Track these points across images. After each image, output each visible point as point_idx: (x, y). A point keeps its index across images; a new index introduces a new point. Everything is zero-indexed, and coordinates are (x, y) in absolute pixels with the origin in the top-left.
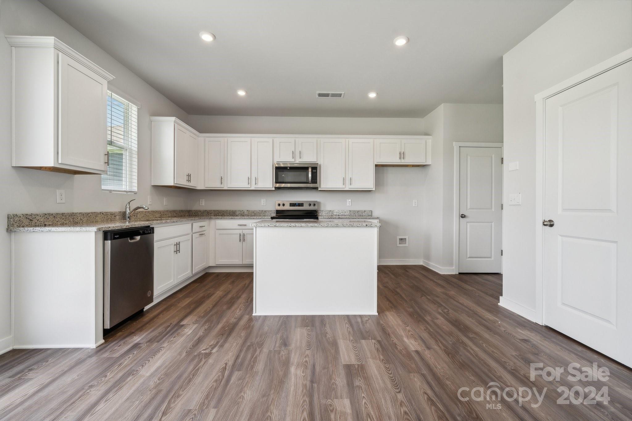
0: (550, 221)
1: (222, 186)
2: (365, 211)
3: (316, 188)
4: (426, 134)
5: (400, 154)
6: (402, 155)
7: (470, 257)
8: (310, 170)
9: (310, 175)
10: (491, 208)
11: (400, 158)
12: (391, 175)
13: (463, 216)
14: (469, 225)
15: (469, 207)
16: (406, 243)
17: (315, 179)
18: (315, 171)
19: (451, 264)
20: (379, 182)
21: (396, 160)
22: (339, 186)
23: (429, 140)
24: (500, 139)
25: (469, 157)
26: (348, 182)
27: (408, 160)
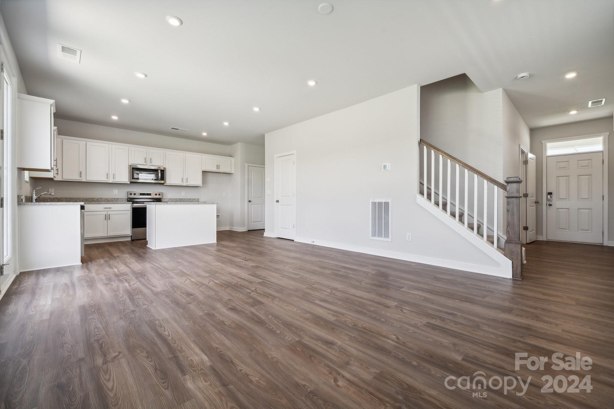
0: (278, 200)
1: (81, 179)
2: (194, 199)
3: (163, 184)
4: (230, 156)
5: (217, 166)
6: (218, 167)
7: (253, 222)
8: (159, 171)
9: (160, 175)
10: (262, 197)
11: (217, 168)
12: (210, 177)
13: (250, 201)
14: (252, 205)
15: (252, 197)
16: (219, 218)
17: (163, 178)
18: (163, 172)
19: (244, 226)
20: (204, 181)
21: (214, 169)
22: (179, 183)
23: (233, 159)
24: (263, 163)
25: (252, 171)
26: (185, 181)
27: (222, 170)
